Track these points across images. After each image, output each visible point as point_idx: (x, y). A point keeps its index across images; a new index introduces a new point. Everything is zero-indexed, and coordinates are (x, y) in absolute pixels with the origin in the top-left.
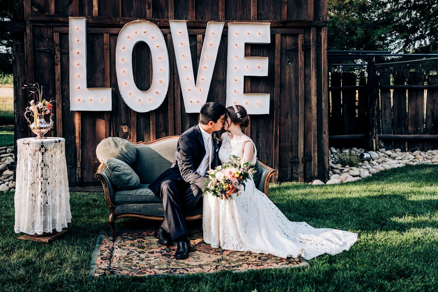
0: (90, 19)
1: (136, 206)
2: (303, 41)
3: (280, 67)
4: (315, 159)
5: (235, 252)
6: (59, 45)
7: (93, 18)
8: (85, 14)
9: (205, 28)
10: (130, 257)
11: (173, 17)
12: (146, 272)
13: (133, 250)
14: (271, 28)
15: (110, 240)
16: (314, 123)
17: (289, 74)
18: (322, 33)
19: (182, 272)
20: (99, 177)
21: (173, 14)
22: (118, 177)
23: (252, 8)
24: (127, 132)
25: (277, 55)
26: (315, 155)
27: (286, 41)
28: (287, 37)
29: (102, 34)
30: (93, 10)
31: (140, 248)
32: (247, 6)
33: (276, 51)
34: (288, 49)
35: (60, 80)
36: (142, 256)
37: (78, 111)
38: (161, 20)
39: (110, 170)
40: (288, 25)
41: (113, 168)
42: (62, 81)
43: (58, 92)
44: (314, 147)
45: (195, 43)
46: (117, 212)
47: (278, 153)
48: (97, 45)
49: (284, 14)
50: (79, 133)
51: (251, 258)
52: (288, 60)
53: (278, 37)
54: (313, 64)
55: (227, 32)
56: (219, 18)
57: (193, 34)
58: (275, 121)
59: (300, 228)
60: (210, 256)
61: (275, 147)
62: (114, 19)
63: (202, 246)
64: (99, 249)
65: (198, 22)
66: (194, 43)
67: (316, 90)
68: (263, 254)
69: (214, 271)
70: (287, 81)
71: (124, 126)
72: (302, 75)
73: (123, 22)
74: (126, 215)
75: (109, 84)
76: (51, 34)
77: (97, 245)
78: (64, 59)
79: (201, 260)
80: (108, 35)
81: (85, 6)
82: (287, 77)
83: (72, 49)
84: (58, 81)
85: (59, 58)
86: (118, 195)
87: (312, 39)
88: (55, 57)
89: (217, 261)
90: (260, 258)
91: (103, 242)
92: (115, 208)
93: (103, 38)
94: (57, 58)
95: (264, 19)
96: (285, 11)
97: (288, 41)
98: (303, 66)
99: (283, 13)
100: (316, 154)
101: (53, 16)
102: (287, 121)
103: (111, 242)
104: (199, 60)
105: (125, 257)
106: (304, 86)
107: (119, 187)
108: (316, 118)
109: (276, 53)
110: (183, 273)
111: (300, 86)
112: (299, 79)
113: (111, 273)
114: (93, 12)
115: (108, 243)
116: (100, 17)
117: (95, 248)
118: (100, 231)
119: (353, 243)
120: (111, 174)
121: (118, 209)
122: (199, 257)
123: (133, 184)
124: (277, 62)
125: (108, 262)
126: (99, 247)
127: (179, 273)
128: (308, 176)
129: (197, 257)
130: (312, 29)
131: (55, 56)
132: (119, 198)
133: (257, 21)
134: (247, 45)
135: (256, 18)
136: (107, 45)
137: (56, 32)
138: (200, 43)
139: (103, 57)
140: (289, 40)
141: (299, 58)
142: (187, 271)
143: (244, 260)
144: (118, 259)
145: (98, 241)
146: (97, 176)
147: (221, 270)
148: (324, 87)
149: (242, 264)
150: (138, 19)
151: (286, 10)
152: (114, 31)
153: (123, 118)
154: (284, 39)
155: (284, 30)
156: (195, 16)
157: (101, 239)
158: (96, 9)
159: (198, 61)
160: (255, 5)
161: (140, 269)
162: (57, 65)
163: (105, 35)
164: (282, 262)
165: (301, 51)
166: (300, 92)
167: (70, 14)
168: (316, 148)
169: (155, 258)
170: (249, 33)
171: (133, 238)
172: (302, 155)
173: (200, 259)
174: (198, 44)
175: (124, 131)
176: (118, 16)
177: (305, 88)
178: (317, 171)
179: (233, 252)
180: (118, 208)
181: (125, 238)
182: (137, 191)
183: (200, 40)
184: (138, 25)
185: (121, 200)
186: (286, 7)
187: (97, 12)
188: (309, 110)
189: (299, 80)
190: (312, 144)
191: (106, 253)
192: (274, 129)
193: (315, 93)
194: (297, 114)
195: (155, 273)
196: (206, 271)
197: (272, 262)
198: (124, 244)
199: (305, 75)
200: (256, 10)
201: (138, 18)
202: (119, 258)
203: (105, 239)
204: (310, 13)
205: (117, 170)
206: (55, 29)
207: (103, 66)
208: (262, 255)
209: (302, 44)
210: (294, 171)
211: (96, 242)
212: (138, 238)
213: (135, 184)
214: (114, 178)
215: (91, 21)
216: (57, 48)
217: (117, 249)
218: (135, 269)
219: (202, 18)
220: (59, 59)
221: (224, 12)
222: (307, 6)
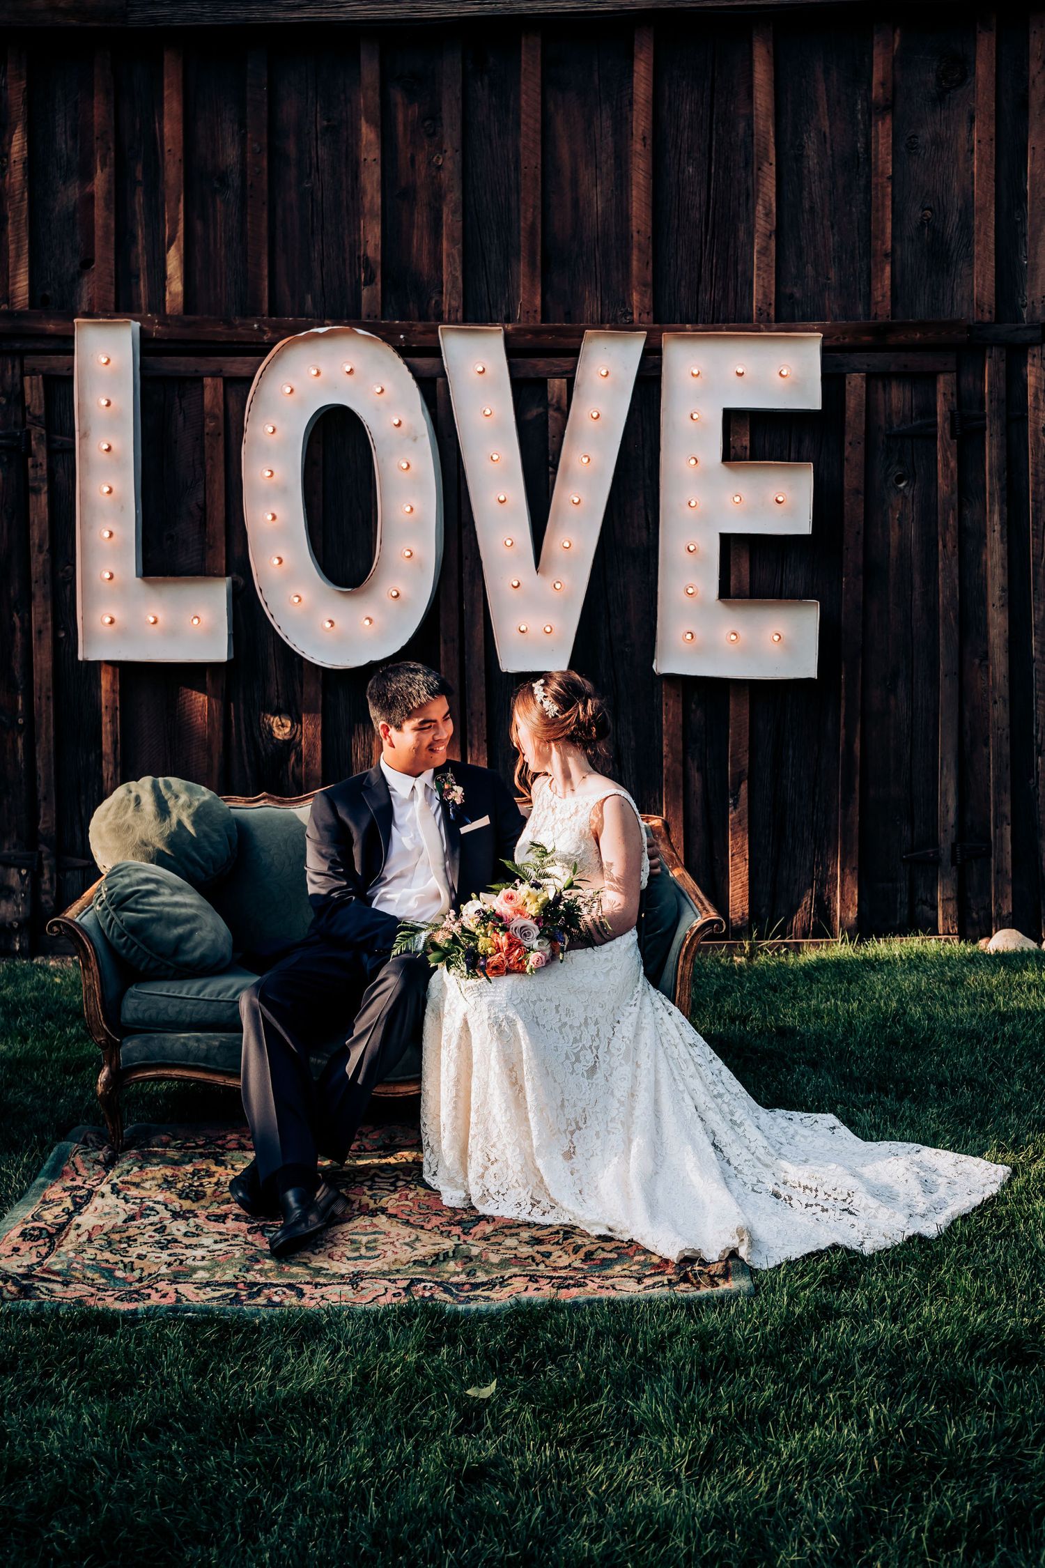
0: (153, 323)
1: (198, 1040)
2: (955, 401)
3: (861, 497)
4: (1002, 850)
5: (519, 1226)
6: (43, 419)
7: (164, 319)
8: (139, 306)
9: (575, 353)
10: (132, 1232)
11: (460, 315)
12: (153, 1292)
13: (158, 1203)
14: (825, 350)
15: (97, 1162)
16: (999, 713)
17: (900, 525)
18: (1029, 368)
19: (276, 1299)
20: (60, 933)
21: (457, 302)
22: (136, 929)
23: (758, 276)
24: (287, 738)
25: (854, 454)
26: (1002, 836)
27: (890, 398)
28: (894, 384)
29: (198, 380)
30: (165, 290)
31: (187, 1197)
32: (740, 268)
33: (848, 438)
34: (895, 428)
35: (46, 546)
36: (178, 1228)
37: (108, 663)
38: (412, 326)
39: (111, 904)
40: (892, 340)
41: (117, 899)
42: (52, 550)
43: (39, 592)
44: (998, 804)
45: (541, 410)
46: (128, 1060)
47: (856, 825)
48: (181, 418)
49: (880, 298)
50: (115, 743)
51: (560, 1253)
52: (897, 470)
53: (855, 382)
54: (991, 484)
55: (658, 366)
56: (632, 314)
57: (532, 375)
58: (843, 702)
59: (803, 1136)
60: (417, 1239)
61: (846, 803)
62: (241, 325)
63: (410, 1196)
64: (39, 1196)
65: (550, 332)
66: (534, 412)
67: (1006, 587)
68: (610, 1239)
69: (395, 1300)
70: (893, 553)
71: (277, 718)
72: (951, 529)
73: (273, 332)
74: (161, 1072)
75: (224, 562)
76: (17, 379)
77: (40, 1180)
78: (61, 471)
79: (377, 1253)
80: (220, 381)
81: (138, 277)
82: (894, 536)
83: (85, 435)
84: (40, 551)
85: (45, 467)
86: (132, 997)
87: (990, 392)
88: (30, 463)
89: (430, 1262)
90: (589, 1256)
91: (67, 1168)
92: (120, 1044)
93: (202, 394)
94: (35, 466)
95: (805, 318)
96: (883, 287)
97: (895, 401)
98: (955, 496)
99: (877, 295)
100: (1008, 830)
101: (21, 314)
102: (892, 702)
103: (97, 1167)
104: (555, 473)
105: (114, 1229)
106: (956, 571)
107: (141, 969)
108: (1005, 692)
109: (847, 444)
110: (280, 1304)
111: (943, 570)
112: (940, 543)
113: (20, 1292)
114: (168, 297)
115: (83, 1172)
116: (192, 318)
117: (26, 1191)
118: (77, 1124)
119: (968, 1204)
120: (112, 919)
121: (129, 1050)
122: (375, 1241)
123: (197, 954)
124: (852, 478)
125: (40, 1249)
126: (43, 1186)
127: (265, 1302)
128: (975, 915)
129: (369, 1242)
130: (988, 354)
131: (30, 460)
132: (136, 1009)
133: (774, 326)
134: (731, 417)
135: (773, 313)
136: (215, 417)
137: (33, 372)
138: (558, 409)
139: (203, 464)
140: (898, 397)
141: (940, 466)
142: (301, 1294)
143: (533, 1260)
144: (84, 1238)
145: (46, 1166)
146: (55, 929)
147: (423, 1297)
148: (1036, 574)
149: (510, 1277)
150: (327, 322)
151: (887, 282)
152: (236, 366)
153: (274, 689)
154: (880, 391)
155: (879, 360)
156: (539, 310)
157: (62, 1159)
158: (176, 286)
159: (551, 477)
160: (768, 265)
161: (140, 1280)
162: (37, 491)
163: (208, 381)
164: (659, 1274)
165: (948, 436)
166: (941, 595)
167: (85, 307)
168: (1007, 809)
169: (218, 1237)
170: (740, 371)
171: (185, 1155)
172: (952, 833)
173: (375, 1249)
174: (551, 413)
175: (276, 735)
176: (255, 312)
177: (961, 578)
178: (1010, 896)
179: (511, 1228)
180: (132, 1046)
181: (155, 1154)
182: (204, 987)
183: (560, 398)
184: (325, 347)
185: (140, 1016)
186: (888, 269)
187: (180, 299)
188: (977, 661)
189: (940, 547)
190: (992, 792)
191: (57, 1210)
192: (843, 732)
193: (1000, 598)
194: (934, 681)
195: (178, 1300)
196: (364, 1301)
197: (626, 1273)
198: (137, 1180)
199: (962, 530)
200: (773, 282)
201: (330, 318)
202: (90, 1235)
203: (78, 1159)
204: (983, 294)
205: (133, 906)
206: (30, 361)
207: (201, 495)
208: (603, 1245)
209: (952, 412)
210: (922, 894)
211: (40, 1167)
212: (201, 1155)
213: (203, 957)
214: (121, 935)
215: (156, 330)
216: (37, 431)
217: (103, 1196)
218: (124, 1279)
219: (569, 316)
220: (43, 472)
221: (650, 291)
222: (971, 266)
